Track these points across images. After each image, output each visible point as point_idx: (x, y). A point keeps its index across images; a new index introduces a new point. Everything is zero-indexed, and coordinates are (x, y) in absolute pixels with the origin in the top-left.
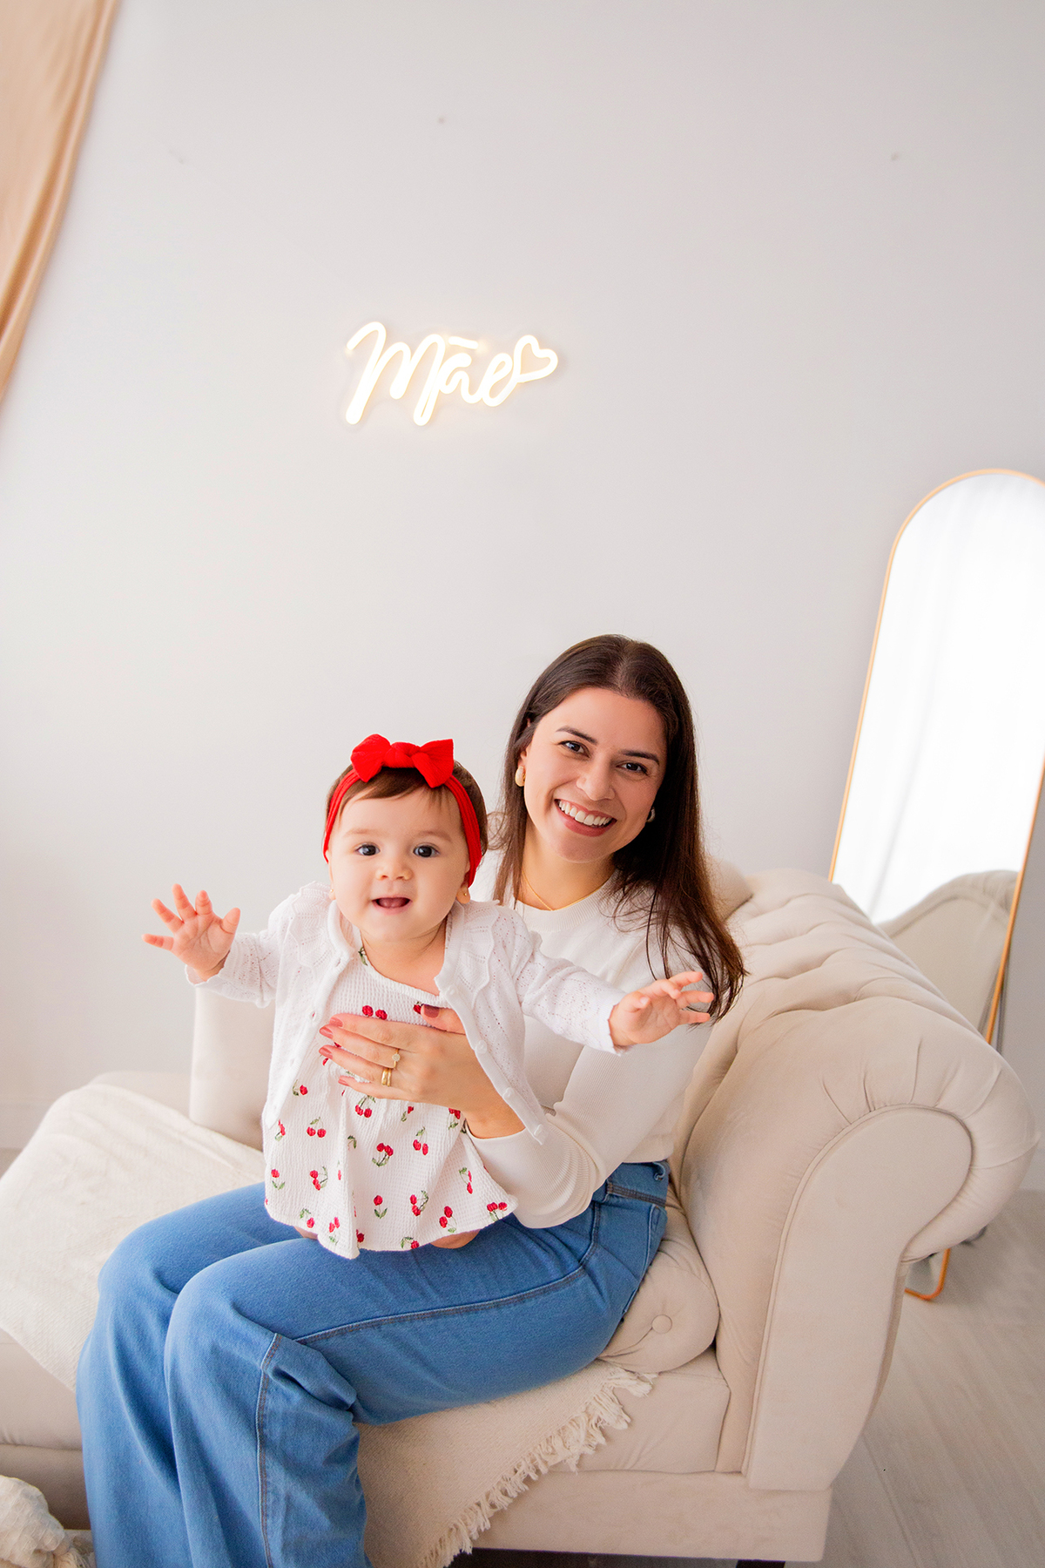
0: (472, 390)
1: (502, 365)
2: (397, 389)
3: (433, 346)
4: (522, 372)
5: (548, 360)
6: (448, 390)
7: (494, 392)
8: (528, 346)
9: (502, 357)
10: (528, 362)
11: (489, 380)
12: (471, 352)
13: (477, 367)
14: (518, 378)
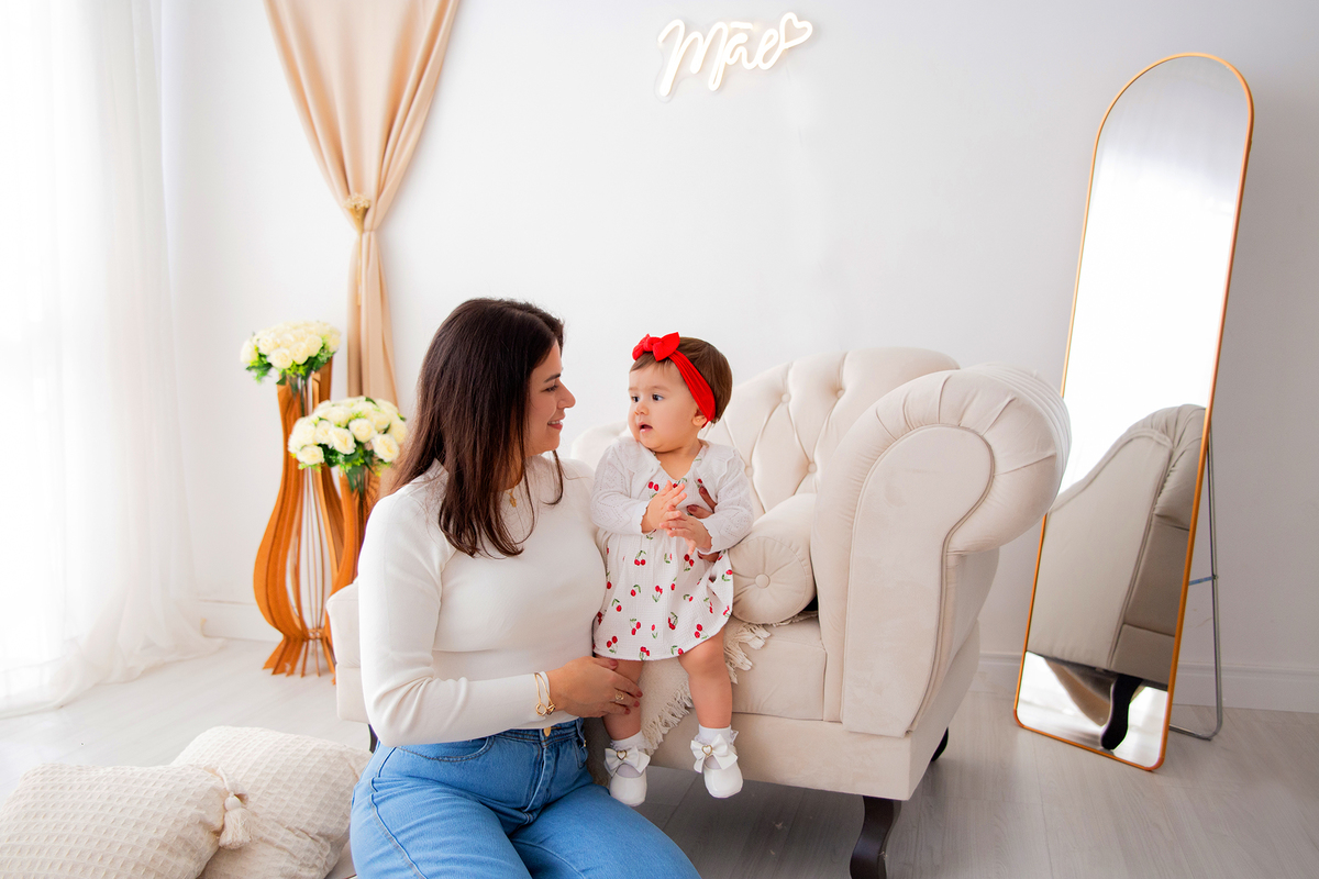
0: (750, 60)
1: (771, 37)
2: (695, 65)
3: (720, 31)
4: (787, 40)
5: (805, 29)
6: (731, 62)
7: (766, 59)
8: (790, 21)
9: (771, 31)
10: (790, 32)
11: (762, 49)
12: (747, 31)
13: (751, 44)
14: (784, 46)
